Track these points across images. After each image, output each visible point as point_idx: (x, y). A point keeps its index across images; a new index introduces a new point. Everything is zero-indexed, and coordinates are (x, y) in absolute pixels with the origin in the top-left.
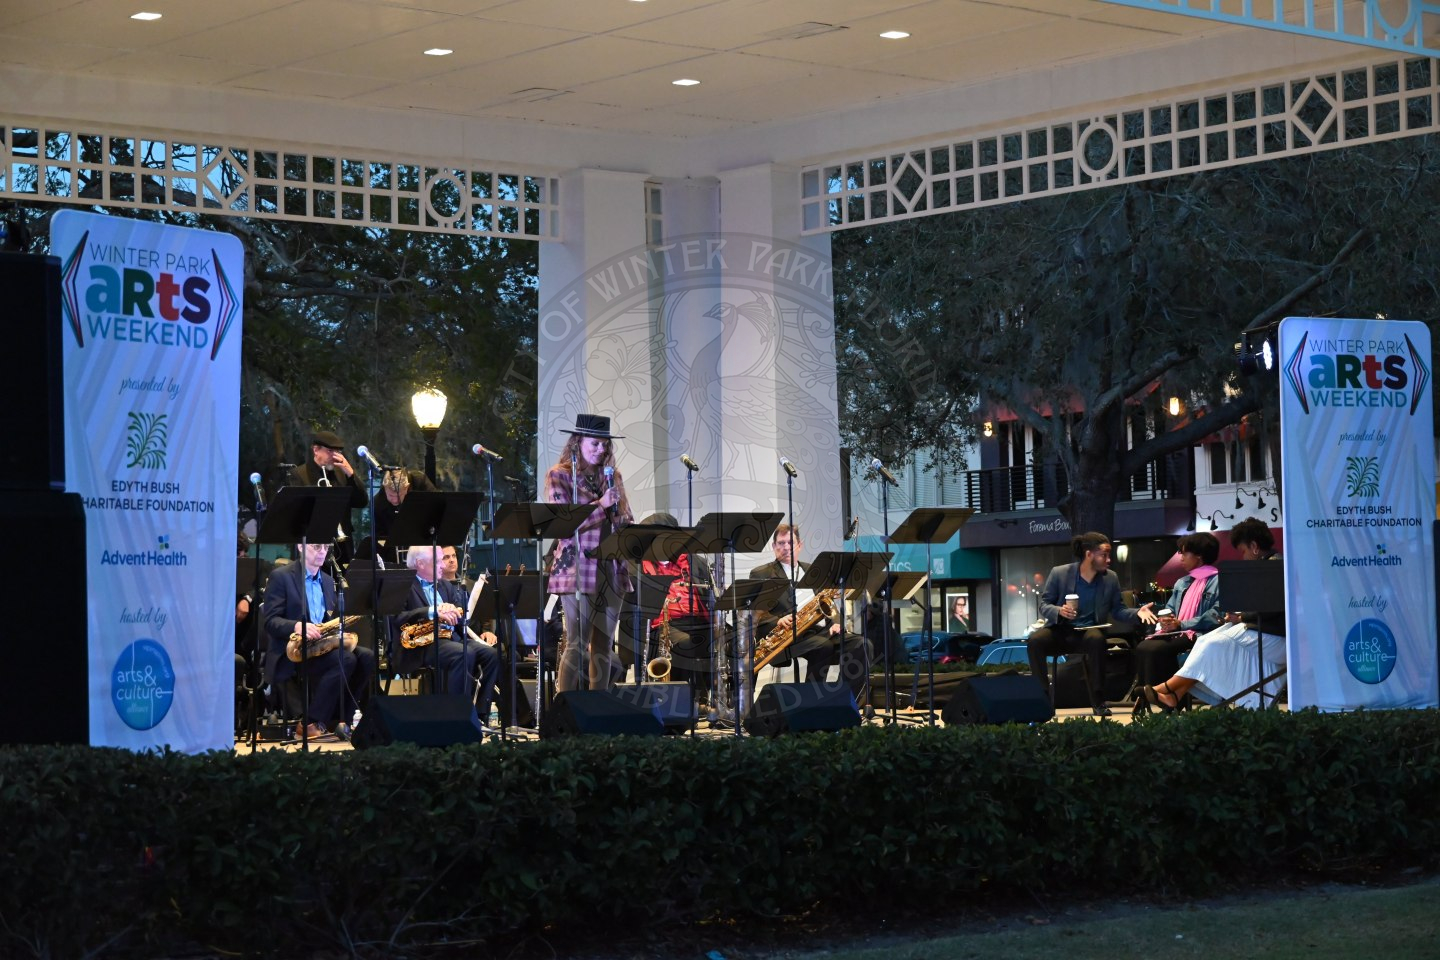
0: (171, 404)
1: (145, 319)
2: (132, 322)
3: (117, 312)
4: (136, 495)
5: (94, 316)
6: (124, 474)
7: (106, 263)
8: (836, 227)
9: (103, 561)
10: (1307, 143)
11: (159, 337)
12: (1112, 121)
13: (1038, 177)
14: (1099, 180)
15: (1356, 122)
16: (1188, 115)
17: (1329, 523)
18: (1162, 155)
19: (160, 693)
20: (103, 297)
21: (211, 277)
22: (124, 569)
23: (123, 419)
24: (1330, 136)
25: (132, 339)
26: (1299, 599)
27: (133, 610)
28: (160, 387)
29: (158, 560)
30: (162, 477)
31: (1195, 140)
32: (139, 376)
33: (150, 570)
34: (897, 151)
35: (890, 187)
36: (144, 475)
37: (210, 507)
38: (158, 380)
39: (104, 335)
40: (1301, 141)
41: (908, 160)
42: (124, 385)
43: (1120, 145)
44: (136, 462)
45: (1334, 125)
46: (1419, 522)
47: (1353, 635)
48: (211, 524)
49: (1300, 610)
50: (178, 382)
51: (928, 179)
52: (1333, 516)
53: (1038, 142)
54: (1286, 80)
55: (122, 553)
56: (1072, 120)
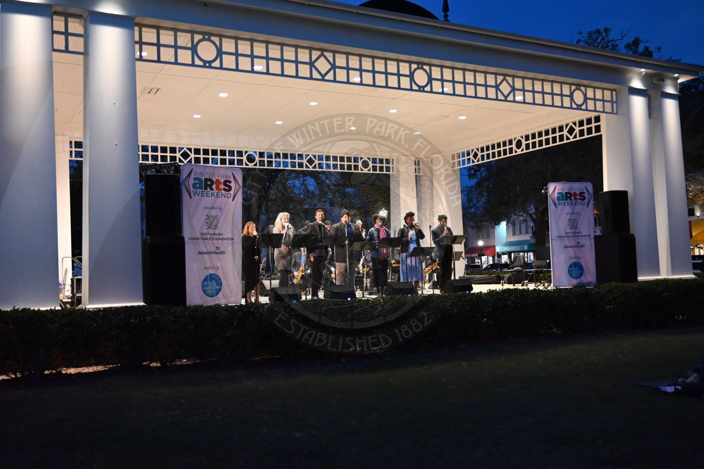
0: (220, 213)
1: (211, 191)
2: (207, 192)
3: (202, 189)
4: (209, 236)
5: (195, 191)
6: (205, 231)
7: (199, 176)
8: (459, 167)
9: (199, 254)
10: (570, 139)
11: (216, 196)
12: (522, 137)
13: (505, 152)
14: (519, 152)
15: (582, 133)
16: (540, 134)
17: (563, 237)
18: (534, 145)
19: (217, 287)
20: (198, 185)
21: (232, 179)
22: (206, 256)
23: (205, 217)
24: (575, 137)
25: (207, 196)
26: (554, 257)
27: (208, 266)
28: (216, 209)
29: (216, 253)
30: (217, 232)
31: (542, 140)
32: (209, 206)
33: (214, 256)
34: (472, 148)
35: (471, 157)
36: (211, 231)
37: (233, 239)
38: (215, 207)
39: (198, 195)
40: (568, 138)
41: (475, 150)
42: (205, 208)
43: (524, 143)
44: (209, 228)
45: (576, 134)
46: (590, 236)
47: (571, 266)
48: (233, 244)
49: (555, 260)
50: (222, 207)
51: (480, 154)
52: (564, 235)
53: (505, 144)
54: (564, 123)
55: (205, 251)
56: (512, 137)
